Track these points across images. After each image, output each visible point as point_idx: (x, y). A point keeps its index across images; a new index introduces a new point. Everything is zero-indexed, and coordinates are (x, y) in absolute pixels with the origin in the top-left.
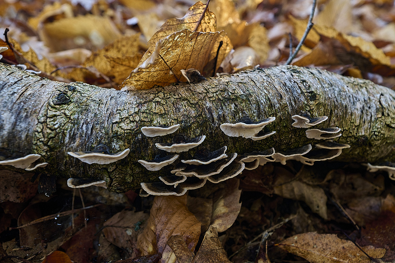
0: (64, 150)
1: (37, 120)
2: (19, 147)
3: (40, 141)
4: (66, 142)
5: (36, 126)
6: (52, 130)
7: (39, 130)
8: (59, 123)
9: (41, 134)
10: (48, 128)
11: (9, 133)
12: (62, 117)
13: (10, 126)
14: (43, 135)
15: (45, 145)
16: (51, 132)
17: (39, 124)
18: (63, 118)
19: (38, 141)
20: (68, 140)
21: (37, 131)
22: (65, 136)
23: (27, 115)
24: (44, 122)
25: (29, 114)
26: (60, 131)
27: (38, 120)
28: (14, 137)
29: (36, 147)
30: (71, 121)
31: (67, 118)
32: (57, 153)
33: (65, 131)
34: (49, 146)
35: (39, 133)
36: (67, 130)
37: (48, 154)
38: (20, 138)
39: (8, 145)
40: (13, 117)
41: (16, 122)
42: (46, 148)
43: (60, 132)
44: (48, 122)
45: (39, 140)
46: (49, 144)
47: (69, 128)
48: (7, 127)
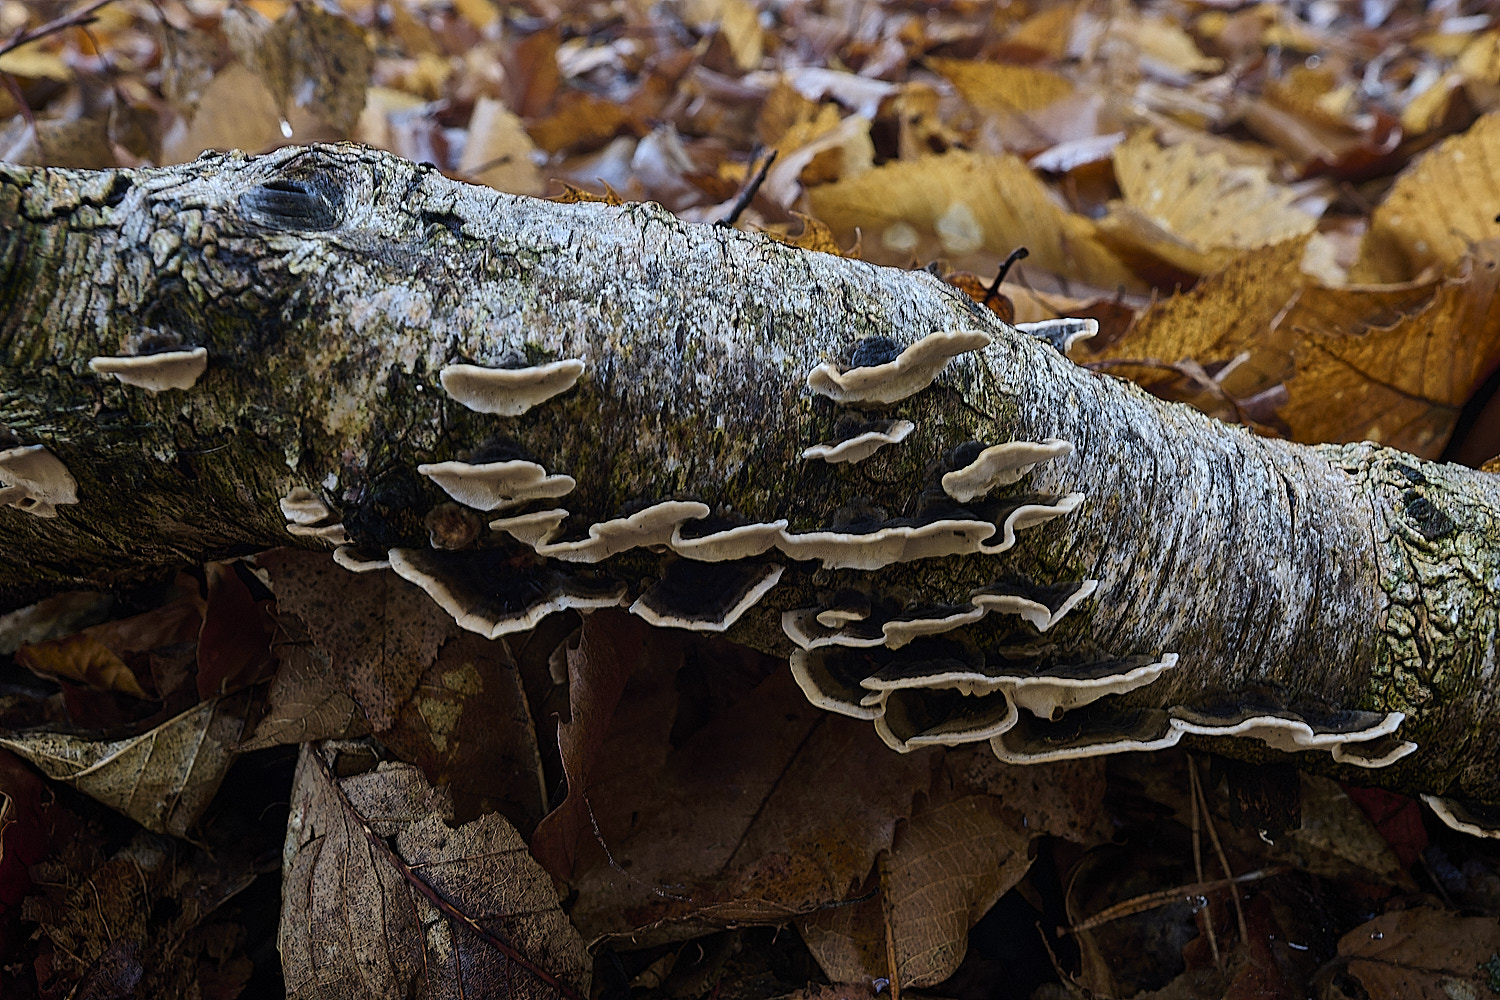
0: (1476, 701)
1: (1385, 595)
2: (1320, 684)
3: (1406, 670)
4: (1483, 676)
5: (1385, 613)
6: (1444, 632)
7: (1403, 630)
8: (1457, 607)
9: (1411, 643)
10: (1433, 622)
11: (1297, 635)
12: (1462, 586)
13: (1300, 609)
14: (1420, 648)
15: (1425, 682)
16: (1444, 638)
17: (1394, 607)
18: (1464, 589)
19: (1398, 669)
20: (1492, 669)
21: (1395, 633)
22: (1483, 652)
23: (1343, 574)
24: (1415, 602)
25: (1350, 572)
26: (1466, 636)
27: (1388, 593)
28: (1312, 646)
29: (1382, 689)
30: (1492, 601)
31: (1479, 588)
32: (1447, 712)
33: (1481, 637)
34: (1433, 687)
35: (1402, 639)
36: (1485, 632)
37: (1426, 712)
38: (1332, 653)
39: (1288, 673)
40: (1306, 580)
41: (1318, 598)
42: (1425, 692)
43: (1468, 640)
44: (1430, 604)
45: (1401, 663)
46: (1436, 680)
47: (1491, 623)
48: (1292, 613)
